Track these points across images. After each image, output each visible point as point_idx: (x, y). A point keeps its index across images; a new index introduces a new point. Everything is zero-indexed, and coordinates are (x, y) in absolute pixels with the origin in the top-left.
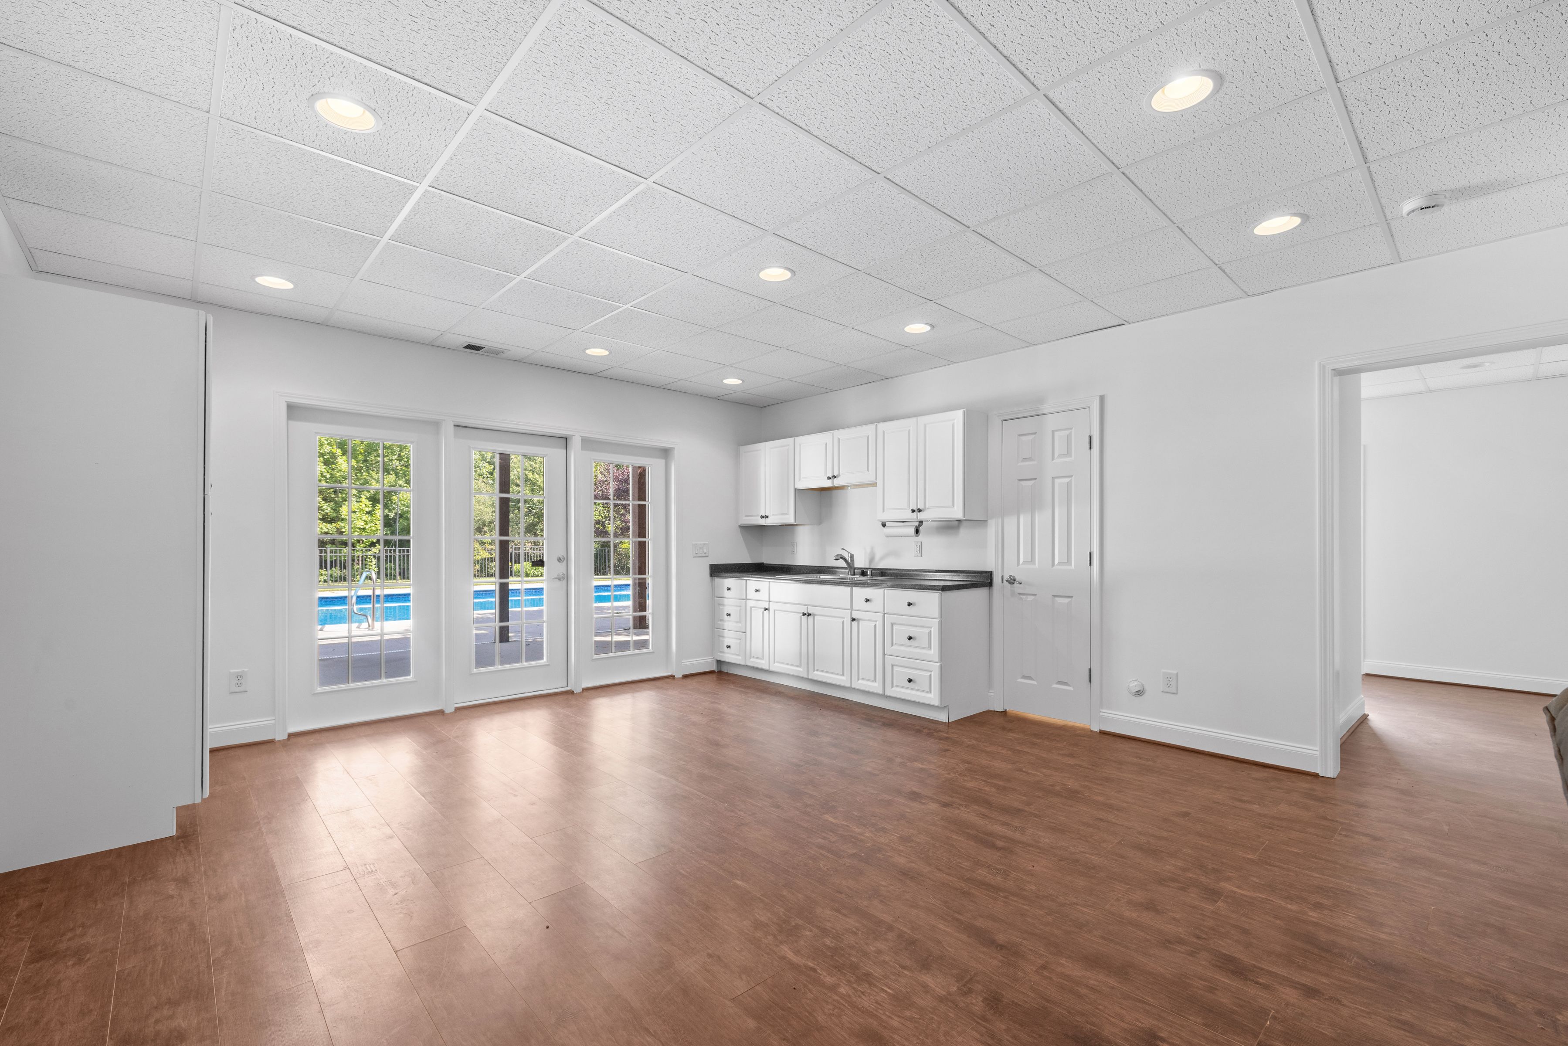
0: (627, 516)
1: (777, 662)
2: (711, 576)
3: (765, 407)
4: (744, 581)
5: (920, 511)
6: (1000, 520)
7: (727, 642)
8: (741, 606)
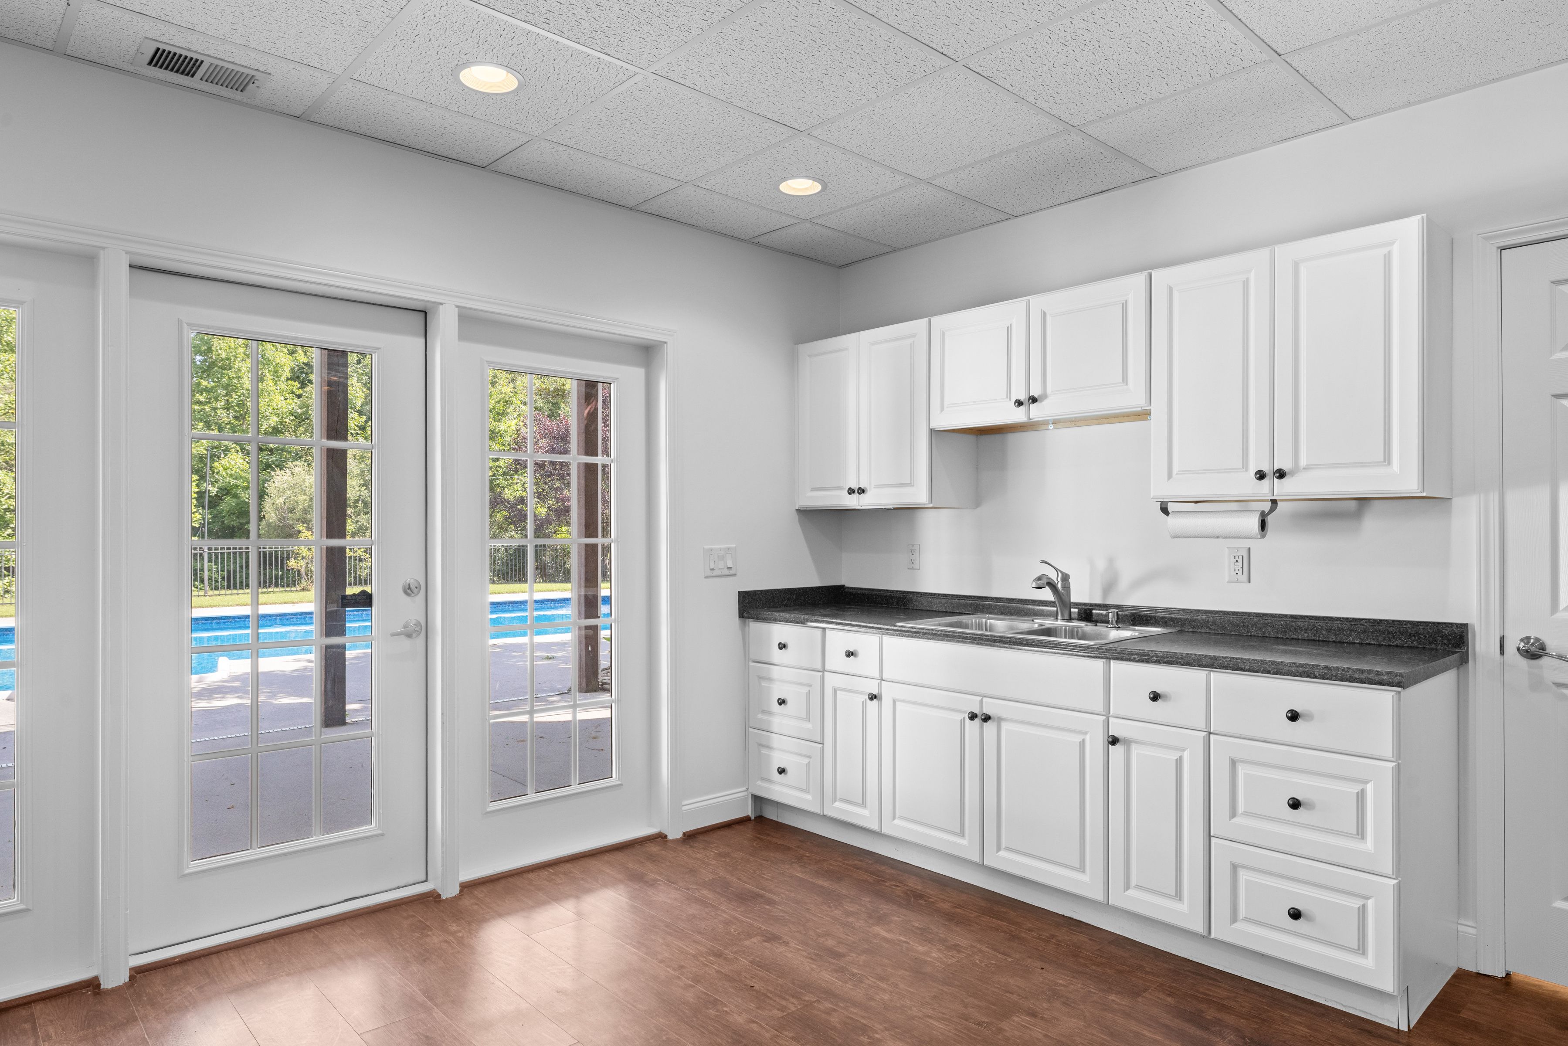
0: (565, 492)
1: (901, 818)
2: (741, 615)
3: (847, 265)
4: (819, 631)
5: (1281, 474)
6: (1494, 498)
7: (778, 759)
8: (810, 686)
